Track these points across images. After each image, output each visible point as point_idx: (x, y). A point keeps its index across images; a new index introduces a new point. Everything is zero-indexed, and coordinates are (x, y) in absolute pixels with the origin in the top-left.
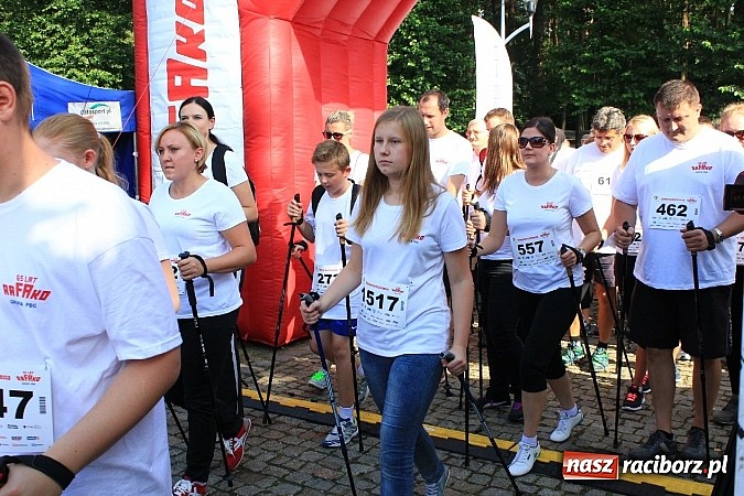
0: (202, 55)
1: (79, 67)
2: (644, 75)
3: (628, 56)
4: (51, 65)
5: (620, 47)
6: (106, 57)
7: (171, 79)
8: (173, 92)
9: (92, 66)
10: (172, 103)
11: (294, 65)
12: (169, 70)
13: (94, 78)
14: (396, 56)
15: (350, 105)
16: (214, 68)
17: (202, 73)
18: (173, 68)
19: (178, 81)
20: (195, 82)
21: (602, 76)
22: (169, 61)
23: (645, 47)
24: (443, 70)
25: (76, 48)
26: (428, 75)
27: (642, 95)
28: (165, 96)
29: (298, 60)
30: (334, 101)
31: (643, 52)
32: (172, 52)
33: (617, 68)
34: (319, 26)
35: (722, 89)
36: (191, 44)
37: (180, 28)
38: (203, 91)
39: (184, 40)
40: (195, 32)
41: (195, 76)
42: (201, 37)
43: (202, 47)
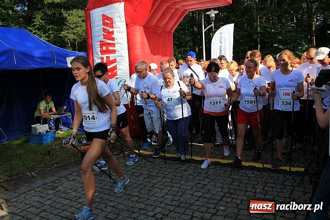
0: (113, 39)
5: (239, 31)
7: (101, 47)
8: (103, 52)
10: (102, 56)
12: (100, 45)
16: (117, 43)
17: (113, 45)
18: (102, 44)
19: (104, 48)
20: (110, 48)
22: (101, 41)
23: (246, 31)
27: (247, 48)
28: (100, 54)
31: (247, 33)
32: (101, 38)
33: (238, 39)
34: (152, 28)
35: (275, 45)
36: (109, 35)
37: (104, 30)
38: (114, 52)
39: (105, 34)
40: (110, 31)
41: (110, 46)
42: (112, 33)
43: (113, 36)
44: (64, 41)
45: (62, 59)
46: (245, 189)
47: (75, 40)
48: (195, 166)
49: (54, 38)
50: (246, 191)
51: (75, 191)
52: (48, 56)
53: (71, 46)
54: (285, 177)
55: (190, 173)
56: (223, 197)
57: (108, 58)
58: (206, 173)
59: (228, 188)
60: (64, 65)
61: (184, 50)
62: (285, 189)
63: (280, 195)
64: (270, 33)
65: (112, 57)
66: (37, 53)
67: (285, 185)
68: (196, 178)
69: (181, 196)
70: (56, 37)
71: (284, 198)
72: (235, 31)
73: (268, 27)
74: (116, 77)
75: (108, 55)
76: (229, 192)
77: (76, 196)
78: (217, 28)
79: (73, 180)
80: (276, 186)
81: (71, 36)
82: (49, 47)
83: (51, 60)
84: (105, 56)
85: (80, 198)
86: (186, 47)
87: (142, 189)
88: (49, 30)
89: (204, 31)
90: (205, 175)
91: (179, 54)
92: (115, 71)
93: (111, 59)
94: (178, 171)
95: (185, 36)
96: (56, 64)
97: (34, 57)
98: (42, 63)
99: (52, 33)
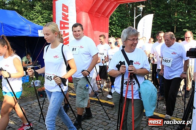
0: (68, 20)
1: (41, 22)
2: (166, 26)
3: (163, 22)
4: (34, 22)
5: (161, 20)
6: (47, 20)
7: (61, 25)
8: (61, 28)
9: (43, 22)
11: (88, 22)
13: (44, 25)
14: (110, 21)
15: (100, 32)
16: (70, 23)
17: (68, 24)
18: (61, 23)
19: (62, 25)
20: (66, 26)
21: (157, 26)
22: (60, 21)
24: (121, 24)
25: (40, 18)
26: (118, 25)
27: (166, 31)
29: (89, 21)
30: (97, 30)
32: (61, 19)
33: (160, 25)
34: (94, 14)
35: (184, 30)
36: (65, 17)
37: (63, 14)
38: (68, 28)
39: (64, 16)
40: (66, 15)
42: (67, 16)
43: (68, 18)
48: (108, 109)
55: (102, 113)
57: (64, 32)
58: (113, 115)
60: (36, 34)
65: (67, 31)
68: (105, 118)
73: (180, 18)
74: (68, 44)
75: (64, 30)
82: (27, 23)
83: (28, 31)
84: (62, 31)
89: (135, 18)
90: (112, 116)
92: (68, 41)
93: (66, 33)
94: (95, 110)
96: (30, 34)
97: (16, 29)
98: (21, 33)
99: (46, 15)
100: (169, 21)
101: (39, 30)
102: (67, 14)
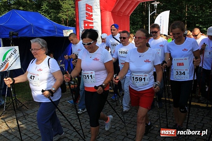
0: (92, 19)
5: (173, 16)
7: (85, 24)
16: (95, 22)
17: (92, 23)
18: (85, 22)
19: (86, 25)
20: (90, 25)
22: (84, 21)
23: (179, 15)
32: (85, 19)
33: (172, 20)
34: (117, 13)
35: (197, 25)
36: (90, 17)
37: (87, 14)
39: (88, 16)
41: (90, 24)
42: (92, 15)
43: (92, 17)
44: (60, 20)
45: (60, 31)
46: (172, 115)
47: (67, 19)
49: (54, 18)
50: (173, 117)
51: (67, 111)
52: (52, 29)
53: (64, 23)
54: (198, 110)
56: (158, 120)
59: (161, 114)
60: (62, 35)
61: (136, 27)
62: (198, 117)
63: (194, 121)
64: (194, 17)
66: (46, 27)
67: (198, 115)
69: (132, 118)
70: (55, 17)
71: (197, 123)
72: (170, 15)
73: (193, 13)
76: (161, 117)
77: (67, 114)
78: (159, 13)
79: (66, 105)
80: (192, 115)
81: (65, 17)
82: (52, 24)
83: (54, 31)
85: (70, 115)
86: (137, 26)
87: (108, 112)
88: (51, 13)
89: (149, 15)
91: (133, 29)
95: (137, 18)
96: (56, 34)
97: (44, 30)
98: (48, 33)
99: (53, 15)
100: (181, 16)
101: (64, 30)
102: (91, 14)
